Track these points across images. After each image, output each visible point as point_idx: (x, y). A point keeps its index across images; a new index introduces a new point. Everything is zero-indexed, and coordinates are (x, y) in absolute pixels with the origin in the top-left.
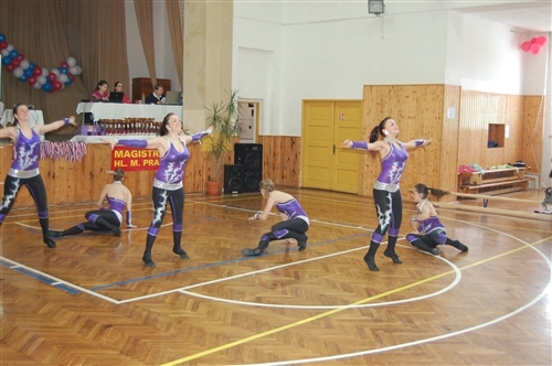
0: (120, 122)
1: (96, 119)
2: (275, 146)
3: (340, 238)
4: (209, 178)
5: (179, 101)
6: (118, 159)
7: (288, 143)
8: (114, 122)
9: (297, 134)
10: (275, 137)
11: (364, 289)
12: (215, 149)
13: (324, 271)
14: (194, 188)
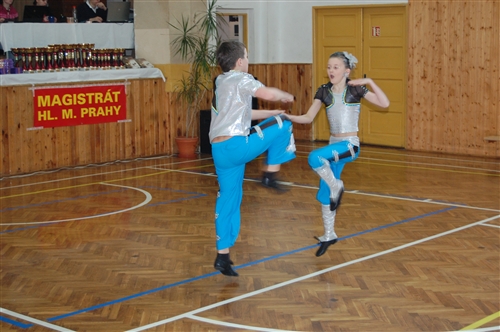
0: (43, 52)
1: (6, 49)
3: (405, 220)
4: (179, 133)
5: (127, 16)
6: (43, 109)
7: (292, 74)
8: (33, 52)
9: (306, 58)
10: (272, 66)
11: (474, 301)
12: (188, 88)
13: (401, 274)
14: (157, 148)
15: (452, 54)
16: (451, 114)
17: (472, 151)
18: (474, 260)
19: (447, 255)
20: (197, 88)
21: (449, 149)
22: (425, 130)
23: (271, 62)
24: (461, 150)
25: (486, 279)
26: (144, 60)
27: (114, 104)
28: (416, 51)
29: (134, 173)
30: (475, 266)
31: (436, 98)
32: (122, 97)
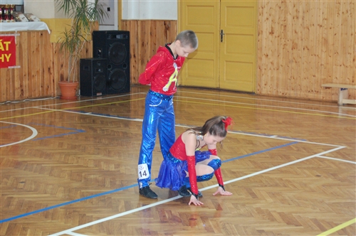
2: (143, 33)
3: (254, 152)
4: (62, 78)
7: (160, 29)
9: (172, 15)
10: (143, 22)
11: (312, 220)
12: (70, 39)
13: (250, 197)
14: (43, 90)
15: (295, 13)
16: (294, 64)
17: (311, 96)
18: (312, 186)
19: (289, 181)
20: (78, 39)
21: (292, 94)
22: (272, 78)
23: (141, 18)
24: (302, 94)
25: (322, 202)
26: (31, 14)
27: (5, 52)
28: (265, 10)
29: (22, 112)
30: (312, 191)
31: (281, 51)
32: (12, 47)
